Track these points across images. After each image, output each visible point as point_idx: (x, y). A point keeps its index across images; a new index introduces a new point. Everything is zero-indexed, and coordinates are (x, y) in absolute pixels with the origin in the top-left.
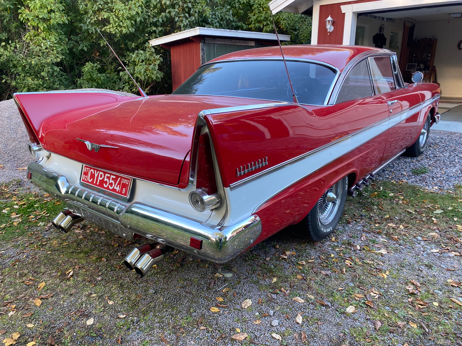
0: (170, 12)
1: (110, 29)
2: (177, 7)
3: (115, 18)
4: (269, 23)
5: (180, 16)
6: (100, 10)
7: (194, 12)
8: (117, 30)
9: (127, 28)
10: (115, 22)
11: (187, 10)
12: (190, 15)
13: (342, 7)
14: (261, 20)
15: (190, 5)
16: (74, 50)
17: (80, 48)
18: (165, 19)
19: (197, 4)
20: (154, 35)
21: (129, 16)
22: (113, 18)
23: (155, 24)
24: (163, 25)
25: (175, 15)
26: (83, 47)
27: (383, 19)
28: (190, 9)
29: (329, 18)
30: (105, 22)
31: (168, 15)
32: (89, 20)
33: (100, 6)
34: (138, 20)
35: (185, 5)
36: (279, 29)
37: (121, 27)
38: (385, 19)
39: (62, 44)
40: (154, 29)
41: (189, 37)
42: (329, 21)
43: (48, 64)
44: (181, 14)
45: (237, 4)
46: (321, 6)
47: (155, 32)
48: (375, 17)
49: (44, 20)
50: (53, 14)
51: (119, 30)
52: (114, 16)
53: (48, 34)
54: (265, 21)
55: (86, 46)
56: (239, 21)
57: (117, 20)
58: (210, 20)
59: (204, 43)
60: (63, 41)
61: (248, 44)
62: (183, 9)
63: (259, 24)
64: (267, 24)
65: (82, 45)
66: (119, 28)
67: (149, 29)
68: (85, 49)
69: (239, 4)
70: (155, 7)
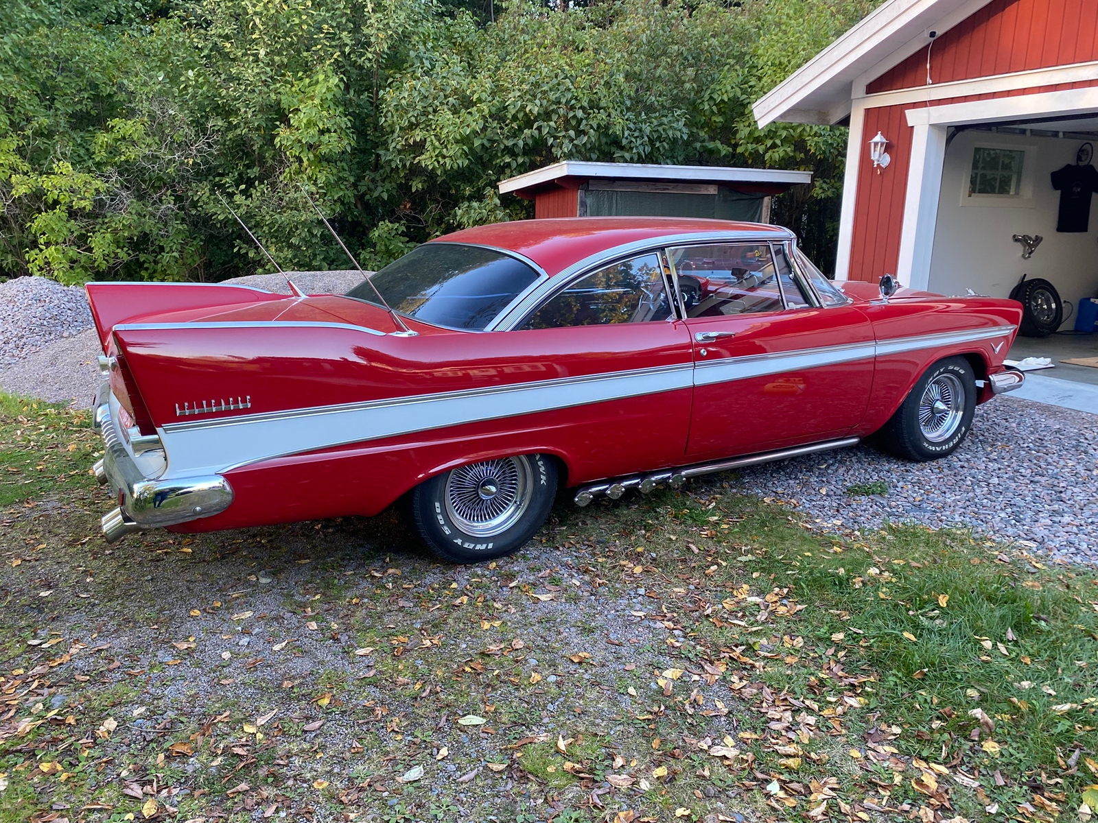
0: (539, 128)
1: (426, 160)
2: (555, 117)
3: (434, 141)
4: (778, 142)
5: (559, 135)
6: (412, 126)
7: (589, 126)
8: (436, 163)
9: (455, 158)
10: (435, 148)
11: (574, 123)
12: (580, 133)
13: (909, 113)
14: (760, 136)
15: (580, 114)
16: (367, 197)
17: (376, 194)
18: (530, 142)
19: (596, 111)
20: (508, 171)
21: (458, 137)
22: (432, 140)
23: (511, 151)
24: (527, 151)
25: (548, 133)
26: (383, 192)
27: (1056, 134)
28: (579, 121)
29: (878, 138)
30: (419, 147)
31: (536, 133)
32: (394, 145)
33: (413, 119)
34: (477, 143)
35: (571, 114)
36: (805, 155)
37: (444, 157)
38: (1061, 135)
39: (343, 187)
40: (508, 160)
41: (554, 180)
42: (876, 144)
43: (304, 223)
44: (560, 131)
45: (706, 104)
46: (867, 110)
47: (508, 165)
48: (1023, 132)
49: (310, 147)
50: (326, 138)
51: (441, 163)
52: (433, 137)
53: (318, 170)
54: (771, 138)
55: (388, 191)
56: (712, 139)
57: (437, 144)
58: (624, 142)
59: (587, 190)
60: (345, 183)
61: (700, 191)
62: (567, 121)
63: (754, 146)
64: (774, 146)
65: (380, 189)
66: (440, 159)
67: (498, 161)
68: (385, 196)
69: (712, 103)
70: (515, 118)
